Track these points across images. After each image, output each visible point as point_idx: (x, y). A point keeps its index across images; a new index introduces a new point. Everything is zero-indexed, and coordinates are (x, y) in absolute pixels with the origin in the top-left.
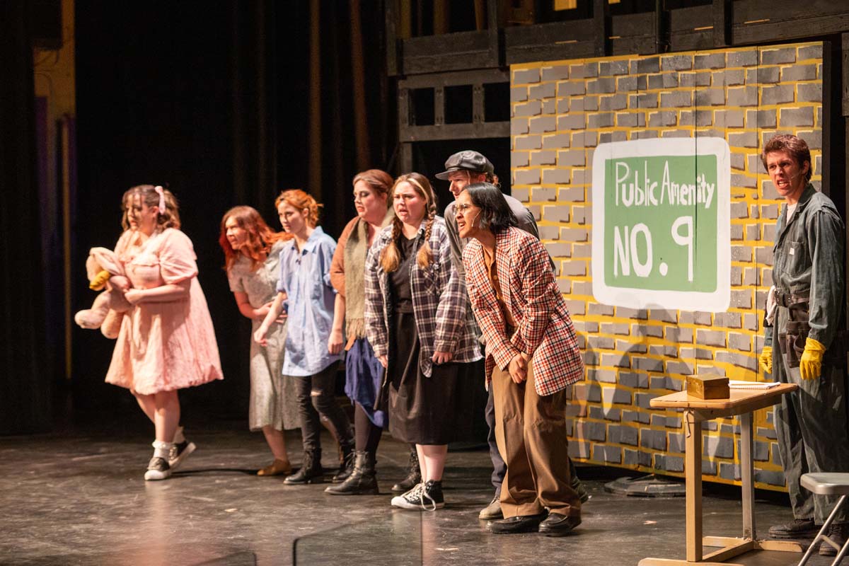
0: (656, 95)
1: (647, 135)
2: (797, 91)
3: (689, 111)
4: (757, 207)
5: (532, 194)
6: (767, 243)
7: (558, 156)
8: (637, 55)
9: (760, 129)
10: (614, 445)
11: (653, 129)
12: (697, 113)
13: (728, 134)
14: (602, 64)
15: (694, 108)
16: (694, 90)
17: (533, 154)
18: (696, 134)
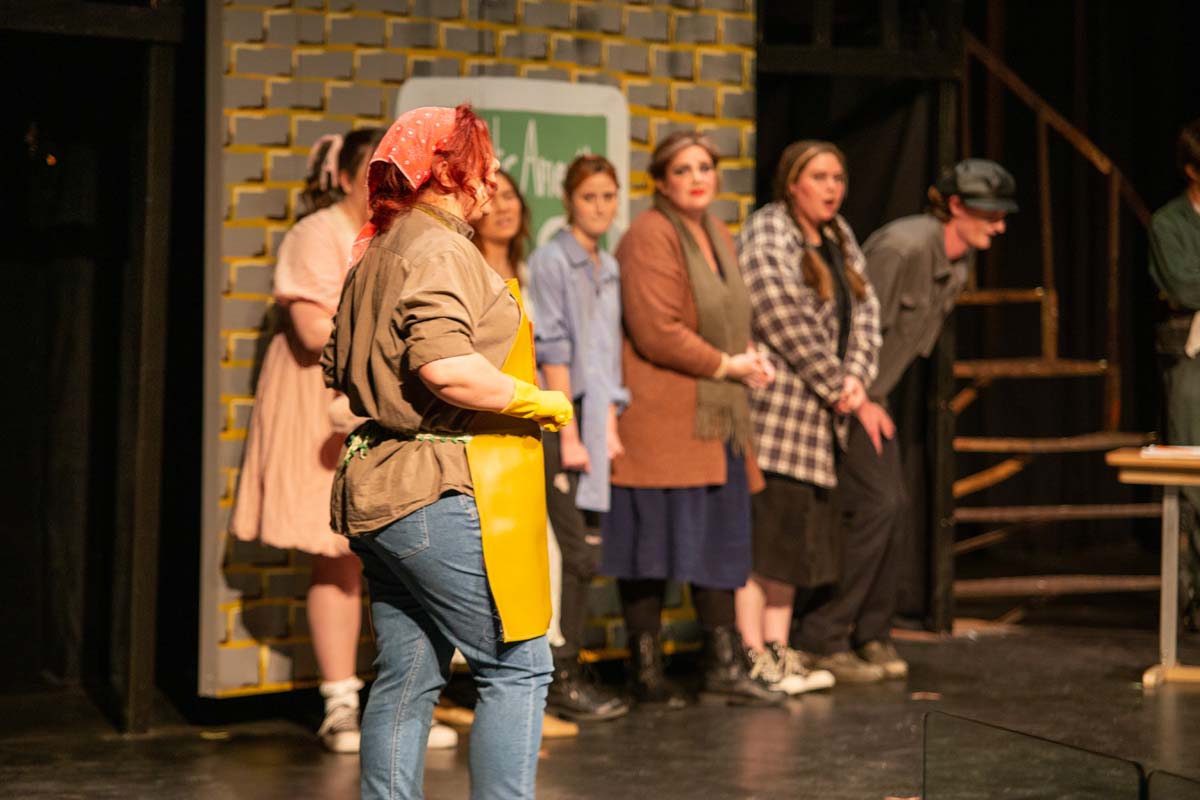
1: (499, 71)
2: (720, 26)
3: (568, 37)
5: (269, 165)
7: (328, 94)
9: (671, 80)
11: (509, 61)
12: (580, 44)
13: (625, 82)
15: (577, 34)
16: (574, 4)
17: (275, 86)
18: (582, 79)
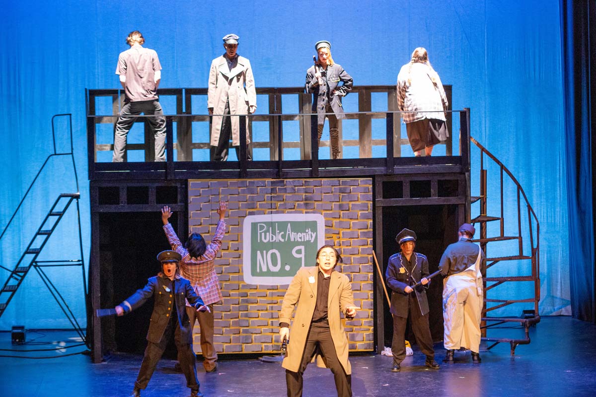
0: (283, 196)
1: (277, 212)
2: (359, 197)
3: (302, 203)
4: (339, 241)
6: (345, 256)
8: (271, 179)
9: (340, 211)
10: (257, 344)
11: (281, 210)
12: (306, 204)
13: (323, 212)
14: (249, 182)
15: (305, 202)
16: (304, 195)
17: (203, 220)
18: (306, 213)
